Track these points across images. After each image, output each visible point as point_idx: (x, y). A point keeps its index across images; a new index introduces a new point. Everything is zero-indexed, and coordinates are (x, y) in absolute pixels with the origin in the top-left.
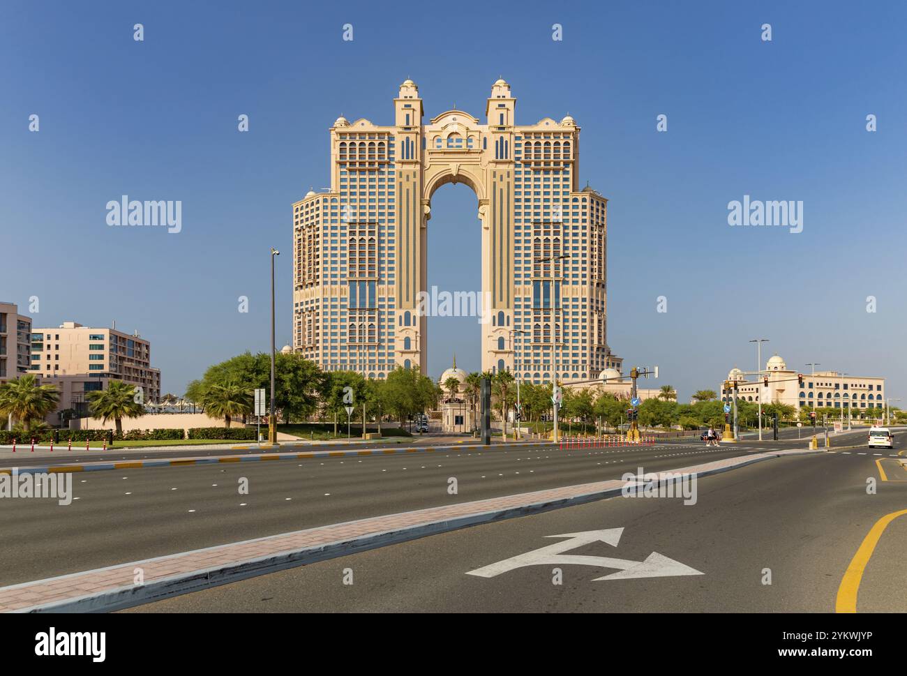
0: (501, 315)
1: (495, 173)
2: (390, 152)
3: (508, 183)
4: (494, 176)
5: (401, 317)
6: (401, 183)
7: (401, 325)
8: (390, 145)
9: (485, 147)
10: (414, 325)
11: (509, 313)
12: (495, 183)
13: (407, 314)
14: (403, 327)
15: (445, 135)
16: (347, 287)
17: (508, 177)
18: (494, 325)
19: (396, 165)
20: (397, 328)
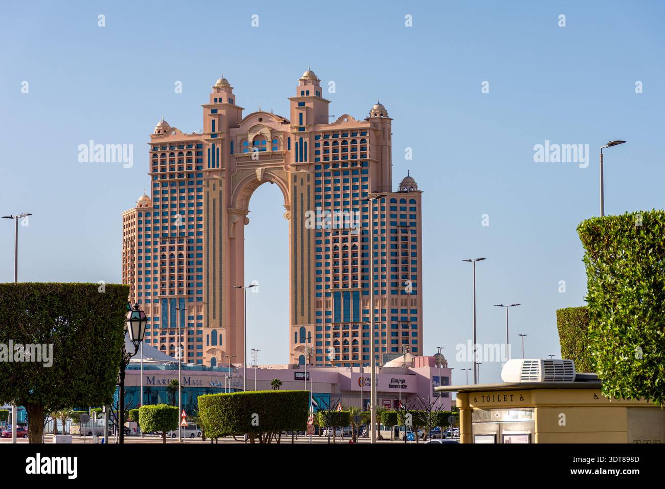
0: (303, 330)
1: (295, 176)
2: (197, 161)
3: (309, 186)
4: (295, 181)
5: (208, 336)
6: (208, 193)
7: (208, 344)
8: (198, 154)
9: (289, 149)
10: (221, 344)
11: (310, 329)
12: (295, 187)
13: (214, 333)
14: (211, 347)
15: (251, 138)
16: (159, 305)
17: (309, 180)
18: (296, 342)
19: (204, 174)
20: (206, 348)
